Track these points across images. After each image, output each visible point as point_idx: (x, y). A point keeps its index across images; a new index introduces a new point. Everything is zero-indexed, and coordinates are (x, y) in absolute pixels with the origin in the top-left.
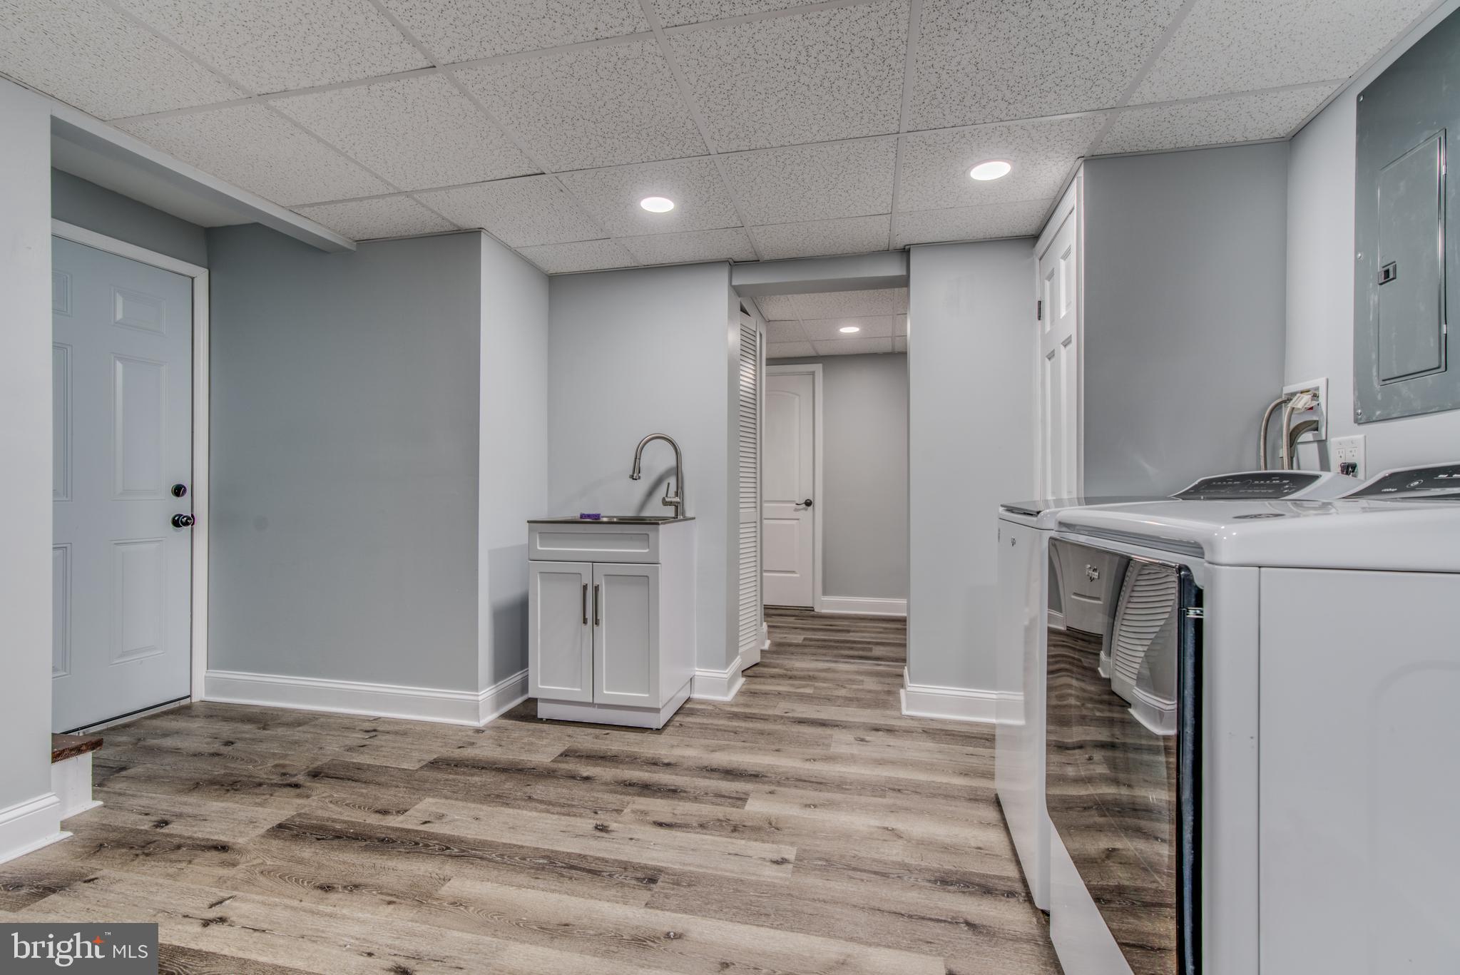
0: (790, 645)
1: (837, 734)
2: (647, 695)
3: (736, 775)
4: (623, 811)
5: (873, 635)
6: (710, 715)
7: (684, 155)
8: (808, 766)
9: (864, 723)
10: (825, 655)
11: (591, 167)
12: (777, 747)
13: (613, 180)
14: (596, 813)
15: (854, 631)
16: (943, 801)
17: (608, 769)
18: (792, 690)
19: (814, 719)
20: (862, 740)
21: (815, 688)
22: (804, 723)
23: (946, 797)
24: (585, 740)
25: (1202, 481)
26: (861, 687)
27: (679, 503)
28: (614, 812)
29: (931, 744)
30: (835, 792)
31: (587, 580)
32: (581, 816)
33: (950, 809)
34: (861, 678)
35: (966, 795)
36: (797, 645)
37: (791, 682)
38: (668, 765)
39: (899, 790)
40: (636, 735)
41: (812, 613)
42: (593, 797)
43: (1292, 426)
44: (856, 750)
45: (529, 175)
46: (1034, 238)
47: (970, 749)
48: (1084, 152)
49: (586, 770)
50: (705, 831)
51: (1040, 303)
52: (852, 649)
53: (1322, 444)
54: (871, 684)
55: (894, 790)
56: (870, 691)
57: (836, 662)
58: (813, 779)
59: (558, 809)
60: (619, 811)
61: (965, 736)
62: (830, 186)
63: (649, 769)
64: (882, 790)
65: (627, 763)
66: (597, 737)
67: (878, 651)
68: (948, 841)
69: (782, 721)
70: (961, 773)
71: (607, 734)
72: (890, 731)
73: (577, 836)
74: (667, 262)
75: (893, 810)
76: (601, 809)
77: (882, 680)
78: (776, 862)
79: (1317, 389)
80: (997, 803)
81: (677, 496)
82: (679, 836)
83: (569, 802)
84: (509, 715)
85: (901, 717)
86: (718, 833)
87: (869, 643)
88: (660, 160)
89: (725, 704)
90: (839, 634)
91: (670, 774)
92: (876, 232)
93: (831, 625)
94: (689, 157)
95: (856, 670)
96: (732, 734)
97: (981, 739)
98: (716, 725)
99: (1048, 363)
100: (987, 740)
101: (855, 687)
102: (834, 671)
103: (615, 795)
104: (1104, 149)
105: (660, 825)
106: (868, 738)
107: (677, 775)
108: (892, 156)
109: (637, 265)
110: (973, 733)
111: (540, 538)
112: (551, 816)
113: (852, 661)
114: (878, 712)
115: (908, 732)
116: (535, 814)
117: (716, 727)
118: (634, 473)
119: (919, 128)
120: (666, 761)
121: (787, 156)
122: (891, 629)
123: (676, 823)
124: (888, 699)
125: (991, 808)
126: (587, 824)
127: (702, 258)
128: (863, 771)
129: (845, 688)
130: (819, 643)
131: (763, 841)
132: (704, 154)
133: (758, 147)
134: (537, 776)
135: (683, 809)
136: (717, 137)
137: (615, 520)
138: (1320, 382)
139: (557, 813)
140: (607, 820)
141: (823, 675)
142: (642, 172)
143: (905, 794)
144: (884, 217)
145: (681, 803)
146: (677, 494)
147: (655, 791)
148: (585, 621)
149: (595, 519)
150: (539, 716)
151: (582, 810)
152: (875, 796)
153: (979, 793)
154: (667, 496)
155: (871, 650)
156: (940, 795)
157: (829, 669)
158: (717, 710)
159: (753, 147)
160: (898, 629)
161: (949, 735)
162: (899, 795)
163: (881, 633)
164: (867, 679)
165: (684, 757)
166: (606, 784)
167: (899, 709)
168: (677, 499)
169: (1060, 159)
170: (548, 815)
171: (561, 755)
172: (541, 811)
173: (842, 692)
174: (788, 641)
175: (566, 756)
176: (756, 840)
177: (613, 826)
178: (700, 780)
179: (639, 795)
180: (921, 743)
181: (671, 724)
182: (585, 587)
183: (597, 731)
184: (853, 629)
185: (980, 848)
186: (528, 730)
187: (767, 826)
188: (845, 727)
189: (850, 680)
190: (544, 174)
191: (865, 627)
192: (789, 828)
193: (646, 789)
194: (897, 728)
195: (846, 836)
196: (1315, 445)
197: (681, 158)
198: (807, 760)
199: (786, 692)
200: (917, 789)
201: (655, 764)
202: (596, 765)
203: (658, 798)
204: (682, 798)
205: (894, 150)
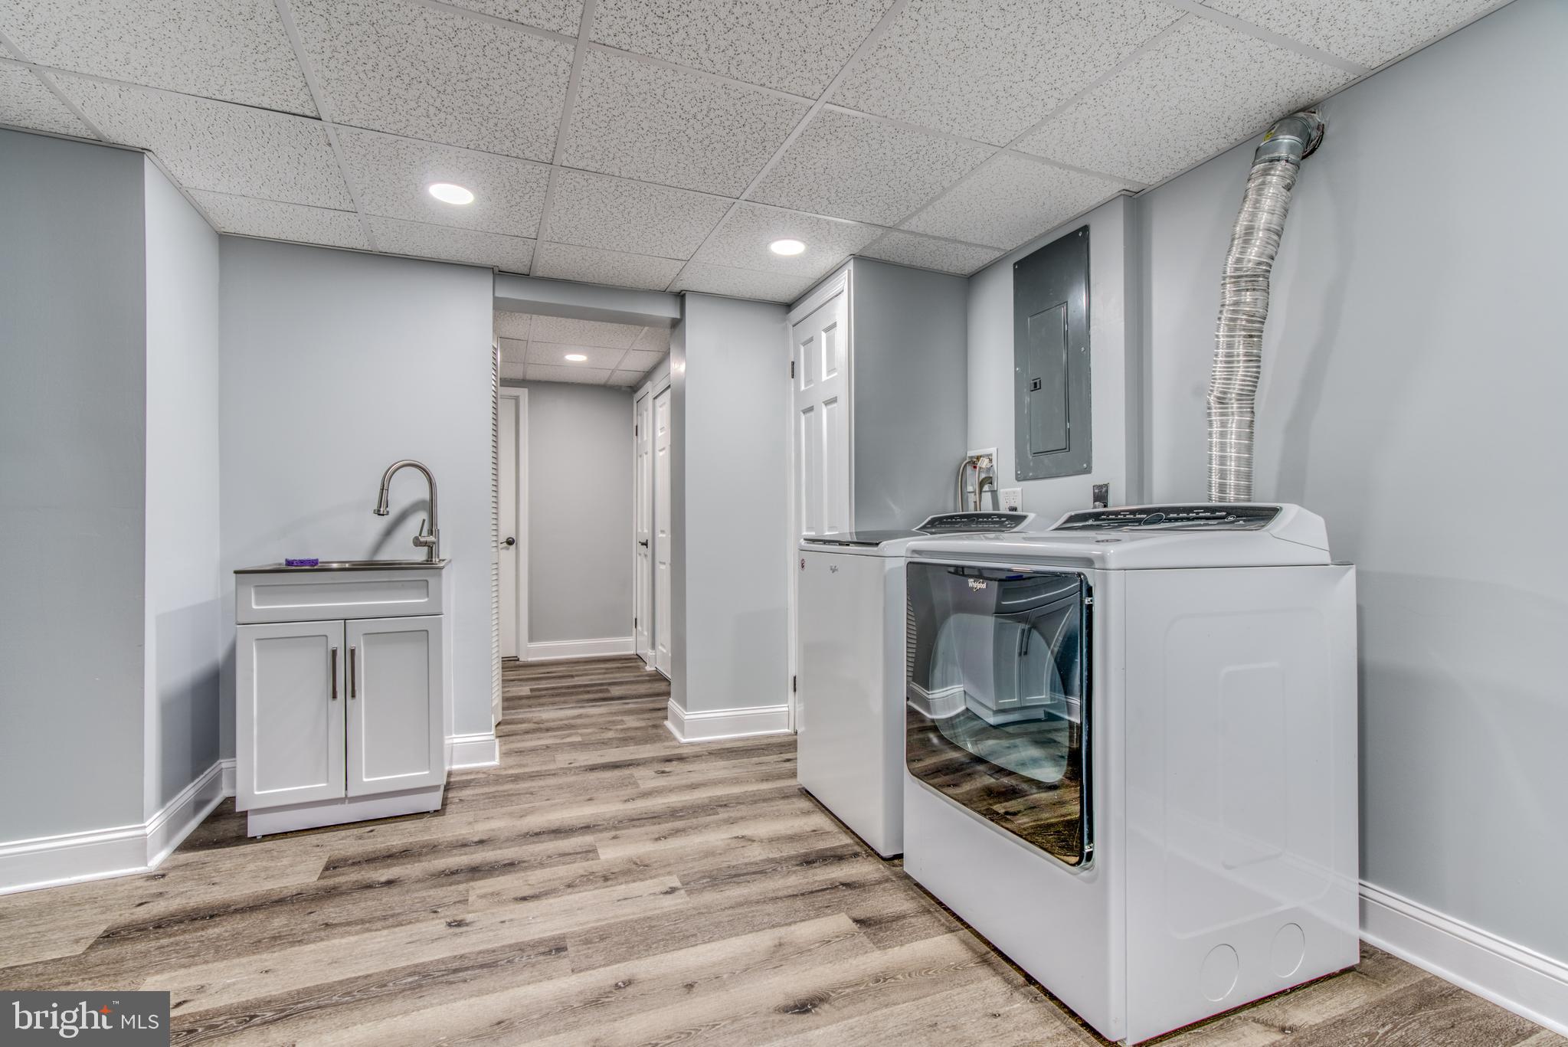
0: (520, 698)
1: (638, 773)
2: (427, 772)
3: (566, 832)
4: (468, 900)
5: (601, 676)
6: (487, 783)
7: (521, 156)
8: (630, 806)
9: (653, 757)
10: (565, 702)
11: (394, 132)
12: (588, 797)
13: (414, 153)
14: (435, 912)
15: (577, 676)
16: (765, 804)
17: (409, 866)
18: (558, 741)
19: (606, 763)
20: (663, 772)
21: (581, 735)
22: (596, 769)
23: (765, 800)
24: (346, 844)
25: (934, 518)
26: (625, 726)
27: (434, 543)
28: (457, 905)
29: (723, 762)
30: (673, 821)
31: (336, 642)
32: (418, 921)
33: (775, 808)
34: (619, 718)
35: (777, 795)
36: (528, 698)
37: (550, 734)
38: (481, 842)
39: (725, 805)
40: (413, 823)
41: (517, 663)
42: (416, 898)
43: (980, 480)
44: (662, 782)
45: (294, 114)
46: (789, 306)
47: (755, 760)
48: (855, 251)
49: (383, 874)
50: (577, 889)
51: (793, 363)
52: (588, 692)
53: (994, 493)
54: (632, 722)
55: (721, 806)
56: (637, 729)
57: (583, 707)
58: (645, 816)
59: (379, 925)
60: (465, 901)
61: (746, 750)
62: (650, 225)
63: (462, 852)
64: (711, 809)
65: (427, 854)
66: (360, 838)
67: (616, 691)
68: (789, 832)
69: (572, 772)
70: (763, 780)
71: (372, 831)
72: (681, 759)
73: (433, 941)
74: (415, 254)
75: (732, 822)
76: (439, 906)
77: (641, 716)
78: (667, 893)
79: (991, 455)
80: (807, 794)
81: (432, 534)
82: (552, 901)
83: (390, 913)
84: (188, 845)
85: (681, 746)
86: (591, 887)
87: (602, 684)
88: (490, 152)
89: (496, 768)
90: (564, 680)
91: (492, 850)
92: (663, 274)
93: (548, 673)
94: (526, 159)
95: (609, 711)
96: (528, 796)
97: (758, 749)
98: (504, 791)
99: (803, 417)
100: (763, 749)
101: (619, 727)
102: (587, 716)
103: (444, 888)
104: (869, 253)
105: (524, 899)
106: (667, 770)
107: (500, 848)
108: (721, 214)
109: (370, 249)
110: (749, 746)
111: (257, 593)
112: (378, 933)
113: (598, 704)
114: (658, 745)
115: (697, 757)
116: (353, 939)
117: (506, 793)
118: (380, 507)
119: (755, 200)
120: (476, 839)
121: (628, 188)
122: (612, 668)
123: (540, 893)
124: (655, 732)
125: (802, 800)
126: (438, 926)
127: (462, 259)
128: (684, 798)
129: (610, 730)
130: (550, 692)
131: (641, 880)
132: (546, 161)
133: (606, 172)
134: (312, 900)
135: (537, 877)
136: (571, 151)
137: (347, 565)
138: (992, 450)
139: (384, 928)
140: (456, 915)
141: (579, 721)
142: (458, 157)
143: (732, 807)
144: (679, 263)
145: (529, 873)
146: (431, 532)
147: (488, 870)
148: (334, 696)
149: (311, 566)
150: (249, 835)
151: (415, 915)
152: (710, 815)
153: (786, 791)
154: (420, 535)
155: (607, 691)
156: (759, 800)
157: (581, 715)
158: (494, 778)
159: (602, 171)
160: (618, 668)
161: (732, 752)
162: (728, 809)
163: (605, 673)
164: (625, 718)
165: (493, 830)
166: (419, 881)
167: (675, 739)
168: (432, 539)
169: (839, 252)
170: (373, 933)
171: (326, 869)
172: (357, 933)
173: (610, 734)
174: (514, 694)
175: (335, 868)
176: (634, 881)
177: (469, 917)
178: (532, 846)
179: (473, 879)
180: (714, 763)
181: (448, 802)
182: (334, 652)
183: (356, 831)
184: (574, 673)
185: (815, 831)
186: (245, 855)
187: (634, 866)
188: (638, 765)
189: (609, 722)
190: (321, 120)
191: (586, 670)
192: (656, 862)
193: (476, 872)
194: (685, 756)
195: (709, 854)
196: (989, 493)
197: (517, 157)
198: (626, 801)
199: (553, 744)
200: (739, 801)
201: (464, 845)
202: (389, 866)
203: (498, 876)
204: (526, 869)
205: (725, 210)
